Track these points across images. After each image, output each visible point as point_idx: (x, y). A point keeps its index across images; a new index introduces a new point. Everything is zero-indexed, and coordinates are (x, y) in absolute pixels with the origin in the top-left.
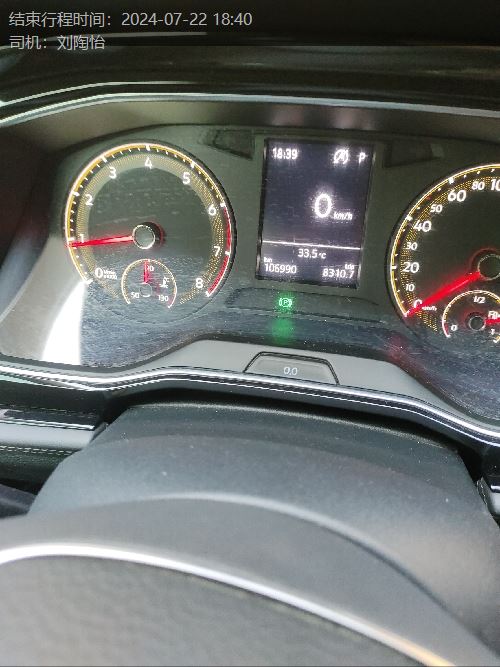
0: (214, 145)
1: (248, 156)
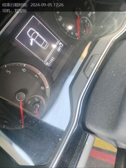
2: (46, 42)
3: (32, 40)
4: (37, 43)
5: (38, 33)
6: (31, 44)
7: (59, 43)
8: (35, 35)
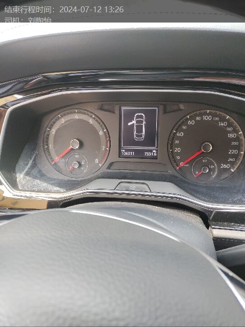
0: (101, 109)
1: (114, 113)
2: (143, 137)
3: (134, 122)
4: (135, 128)
5: (144, 123)
6: (130, 124)
7: (154, 150)
8: (142, 122)
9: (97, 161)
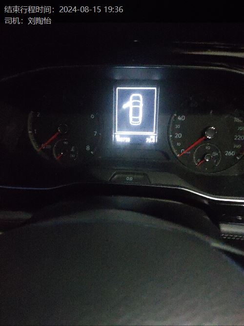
2: (140, 121)
4: (131, 111)
5: (141, 105)
6: (125, 106)
7: (152, 135)
9: (88, 148)
